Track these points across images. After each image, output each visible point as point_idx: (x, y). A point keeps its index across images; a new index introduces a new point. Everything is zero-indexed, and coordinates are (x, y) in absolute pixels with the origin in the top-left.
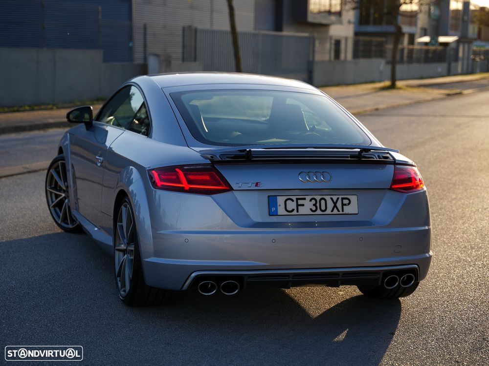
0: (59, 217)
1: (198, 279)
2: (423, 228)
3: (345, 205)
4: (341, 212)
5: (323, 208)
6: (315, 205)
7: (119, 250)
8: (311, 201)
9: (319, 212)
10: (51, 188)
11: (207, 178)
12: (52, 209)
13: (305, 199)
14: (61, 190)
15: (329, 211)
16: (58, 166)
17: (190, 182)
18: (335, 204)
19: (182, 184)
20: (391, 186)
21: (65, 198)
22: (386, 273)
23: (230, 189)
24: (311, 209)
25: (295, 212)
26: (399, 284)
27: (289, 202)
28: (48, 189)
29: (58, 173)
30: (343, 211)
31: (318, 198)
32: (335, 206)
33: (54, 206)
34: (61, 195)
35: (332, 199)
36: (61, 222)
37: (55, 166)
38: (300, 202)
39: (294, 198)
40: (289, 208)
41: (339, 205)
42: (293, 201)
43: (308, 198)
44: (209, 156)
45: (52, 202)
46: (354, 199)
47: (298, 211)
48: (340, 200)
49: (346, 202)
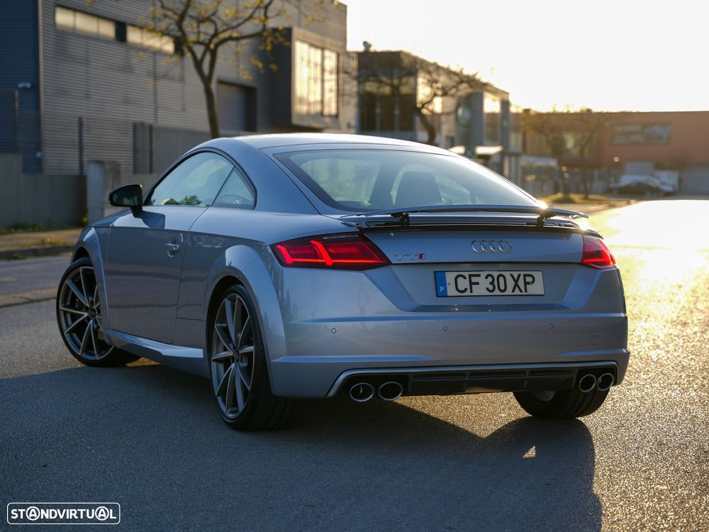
0: (79, 347)
1: (350, 381)
2: (617, 315)
3: (529, 283)
4: (524, 293)
5: (502, 287)
6: (492, 283)
7: (218, 361)
8: (486, 278)
9: (497, 292)
10: (65, 307)
11: (354, 250)
12: (67, 336)
13: (479, 275)
14: (82, 307)
15: (509, 292)
16: (79, 274)
17: (333, 256)
18: (516, 281)
19: (322, 259)
20: (582, 260)
21: (88, 319)
22: (582, 371)
23: (387, 263)
24: (487, 289)
25: (468, 293)
26: (596, 386)
27: (460, 279)
28: (60, 307)
29: (78, 285)
30: (526, 291)
31: (495, 274)
32: (516, 285)
33: (70, 332)
34: (83, 315)
35: (511, 275)
36: (82, 353)
37: (72, 275)
38: (474, 280)
39: (466, 274)
40: (461, 288)
41: (521, 283)
42: (465, 278)
43: (484, 274)
44: (354, 224)
45: (68, 326)
46: (538, 276)
47: (471, 292)
48: (522, 277)
49: (529, 279)
